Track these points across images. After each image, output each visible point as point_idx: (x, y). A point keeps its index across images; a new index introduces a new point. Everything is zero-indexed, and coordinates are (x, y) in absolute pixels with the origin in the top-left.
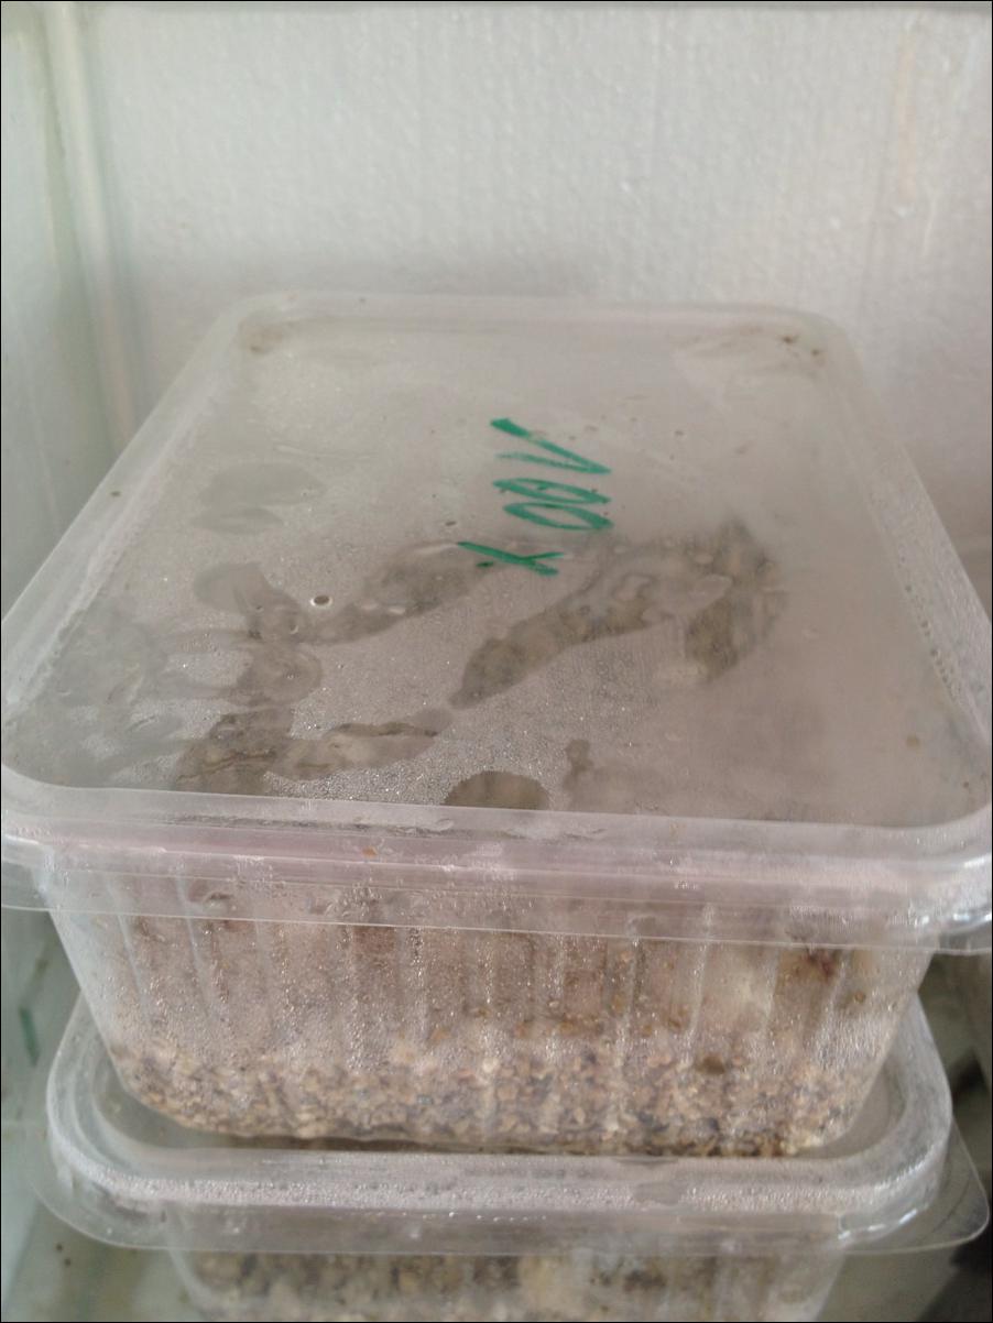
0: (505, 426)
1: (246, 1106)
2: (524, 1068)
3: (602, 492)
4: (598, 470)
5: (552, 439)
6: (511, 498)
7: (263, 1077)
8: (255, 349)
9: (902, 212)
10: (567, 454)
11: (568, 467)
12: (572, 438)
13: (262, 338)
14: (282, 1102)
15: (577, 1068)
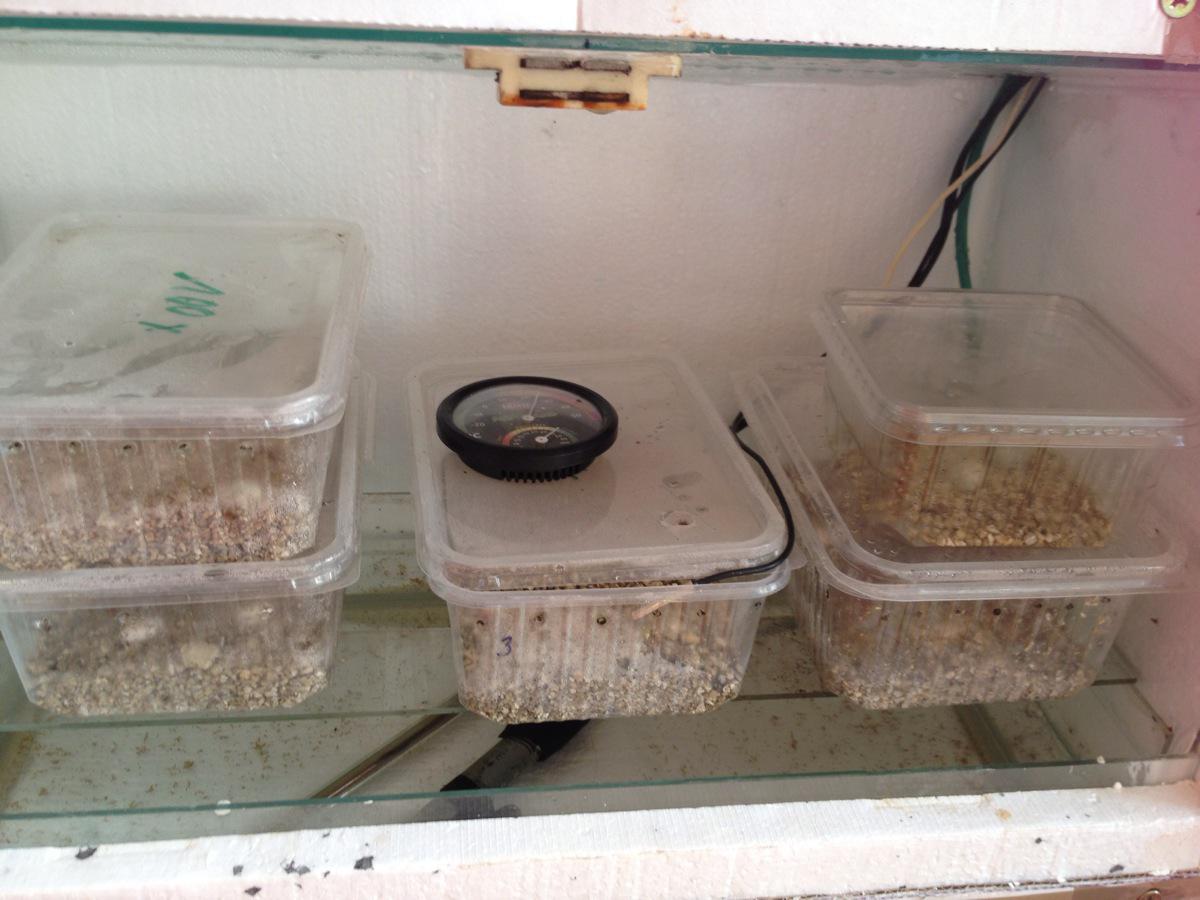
0: (182, 275)
1: (37, 554)
2: (153, 523)
3: (216, 301)
4: (218, 292)
5: (200, 281)
6: (172, 304)
7: (44, 537)
8: (59, 241)
9: (424, 170)
10: (207, 287)
11: (204, 292)
12: (212, 280)
13: (63, 235)
14: (54, 551)
15: (175, 521)
